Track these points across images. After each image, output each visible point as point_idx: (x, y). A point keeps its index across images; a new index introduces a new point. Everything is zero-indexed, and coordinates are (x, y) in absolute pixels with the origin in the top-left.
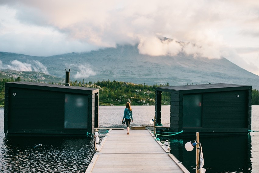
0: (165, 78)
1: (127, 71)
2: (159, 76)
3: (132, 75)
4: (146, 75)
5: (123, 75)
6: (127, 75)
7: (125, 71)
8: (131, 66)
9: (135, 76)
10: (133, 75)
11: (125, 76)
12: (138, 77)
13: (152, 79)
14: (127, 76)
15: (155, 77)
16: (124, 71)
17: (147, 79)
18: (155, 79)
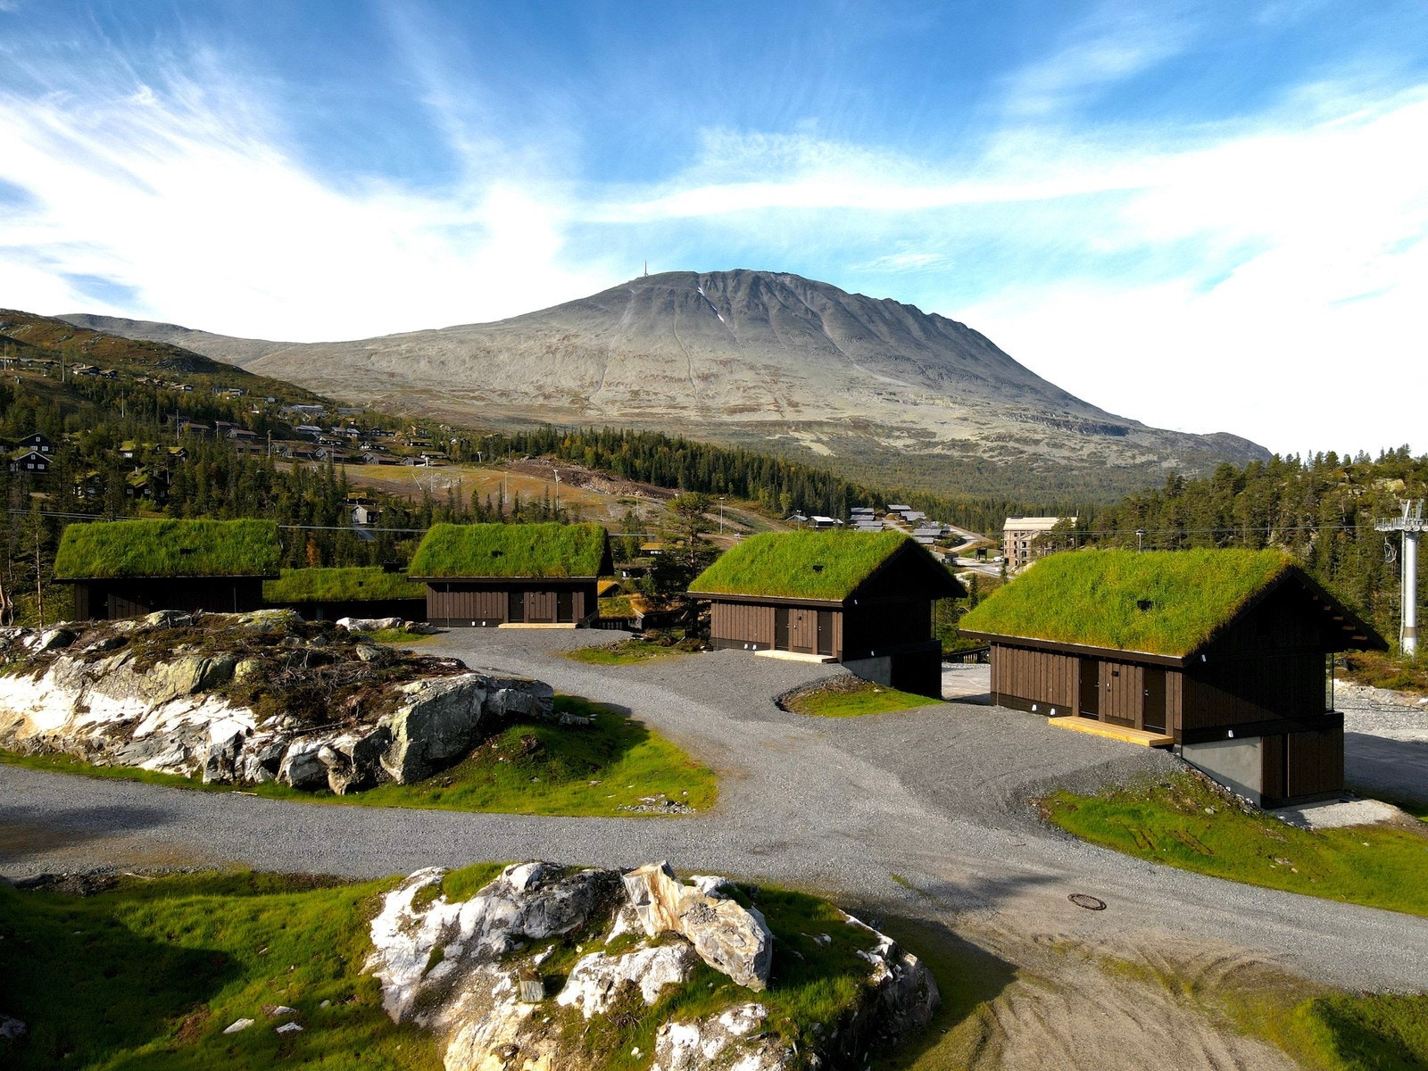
0: (820, 424)
1: (648, 393)
2: (790, 416)
3: (672, 411)
4: (733, 411)
5: (629, 410)
6: (648, 410)
7: (643, 396)
8: (664, 378)
9: (685, 413)
10: (678, 411)
11: (638, 415)
12: (701, 419)
13: (763, 424)
14: (652, 414)
15: (775, 417)
16: (636, 393)
17: (737, 424)
18: (774, 424)
